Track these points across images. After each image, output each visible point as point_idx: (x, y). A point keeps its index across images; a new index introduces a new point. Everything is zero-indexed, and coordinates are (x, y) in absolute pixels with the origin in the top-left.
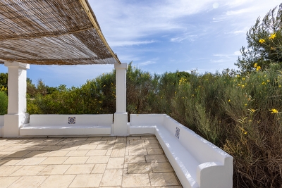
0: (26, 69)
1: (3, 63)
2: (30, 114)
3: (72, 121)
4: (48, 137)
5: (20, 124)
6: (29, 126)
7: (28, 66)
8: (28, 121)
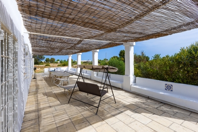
0: (133, 46)
1: (122, 44)
2: (136, 76)
3: (169, 88)
4: (148, 98)
5: (131, 83)
6: (136, 85)
7: (134, 43)
8: (135, 82)
